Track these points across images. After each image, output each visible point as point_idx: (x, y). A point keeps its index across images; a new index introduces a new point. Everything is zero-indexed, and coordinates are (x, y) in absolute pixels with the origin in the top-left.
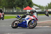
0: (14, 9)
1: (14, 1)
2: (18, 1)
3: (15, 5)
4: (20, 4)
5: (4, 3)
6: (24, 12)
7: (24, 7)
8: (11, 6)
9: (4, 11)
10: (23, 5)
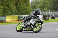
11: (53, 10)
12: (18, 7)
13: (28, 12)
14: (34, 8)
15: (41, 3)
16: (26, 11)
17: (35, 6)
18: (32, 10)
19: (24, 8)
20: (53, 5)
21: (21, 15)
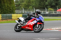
0: (46, 10)
2: (51, 1)
3: (48, 6)
4: (53, 4)
5: (34, 3)
6: (58, 13)
7: (58, 8)
10: (57, 6)
12: (2, 5)
13: (12, 11)
14: (18, 6)
15: (25, 1)
16: (10, 9)
17: (19, 4)
18: (16, 9)
19: (7, 6)
21: (5, 14)
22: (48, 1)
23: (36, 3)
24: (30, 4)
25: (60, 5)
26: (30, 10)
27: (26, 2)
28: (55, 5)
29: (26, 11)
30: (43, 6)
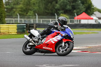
0: (56, 17)
1: (57, 3)
2: (64, 2)
3: (59, 10)
4: (68, 7)
5: (37, 5)
6: (76, 23)
7: (75, 14)
8: (50, 11)
9: (37, 22)
10: (75, 11)
11: (43, 15)
14: (10, 11)
15: (22, 3)
17: (12, 8)
18: (7, 15)
20: (44, 6)
22: (59, 3)
23: (39, 6)
24: (30, 8)
25: (79, 8)
26: (29, 18)
27: (24, 4)
28: (71, 9)
29: (23, 19)
30: (52, 10)
